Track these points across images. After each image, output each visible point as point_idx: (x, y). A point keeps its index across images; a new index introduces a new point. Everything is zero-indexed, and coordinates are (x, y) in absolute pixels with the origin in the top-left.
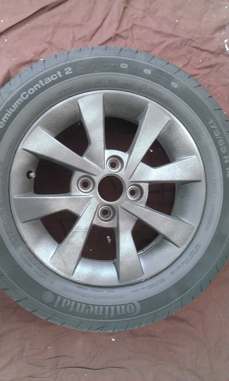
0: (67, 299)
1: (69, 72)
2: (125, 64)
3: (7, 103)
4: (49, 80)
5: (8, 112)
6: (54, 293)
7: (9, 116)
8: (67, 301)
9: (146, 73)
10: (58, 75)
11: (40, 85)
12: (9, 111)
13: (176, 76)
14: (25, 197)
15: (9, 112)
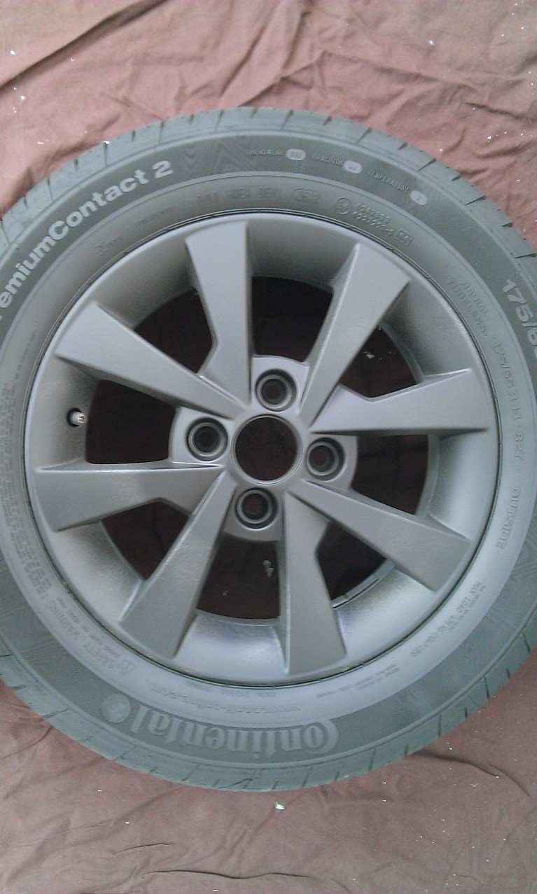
0: (162, 712)
1: (165, 171)
2: (299, 151)
3: (17, 249)
4: (115, 192)
5: (20, 269)
6: (130, 699)
7: (23, 278)
8: (161, 718)
9: (348, 170)
10: (137, 180)
11: (95, 203)
12: (22, 266)
13: (424, 176)
14: (62, 470)
15: (22, 268)
